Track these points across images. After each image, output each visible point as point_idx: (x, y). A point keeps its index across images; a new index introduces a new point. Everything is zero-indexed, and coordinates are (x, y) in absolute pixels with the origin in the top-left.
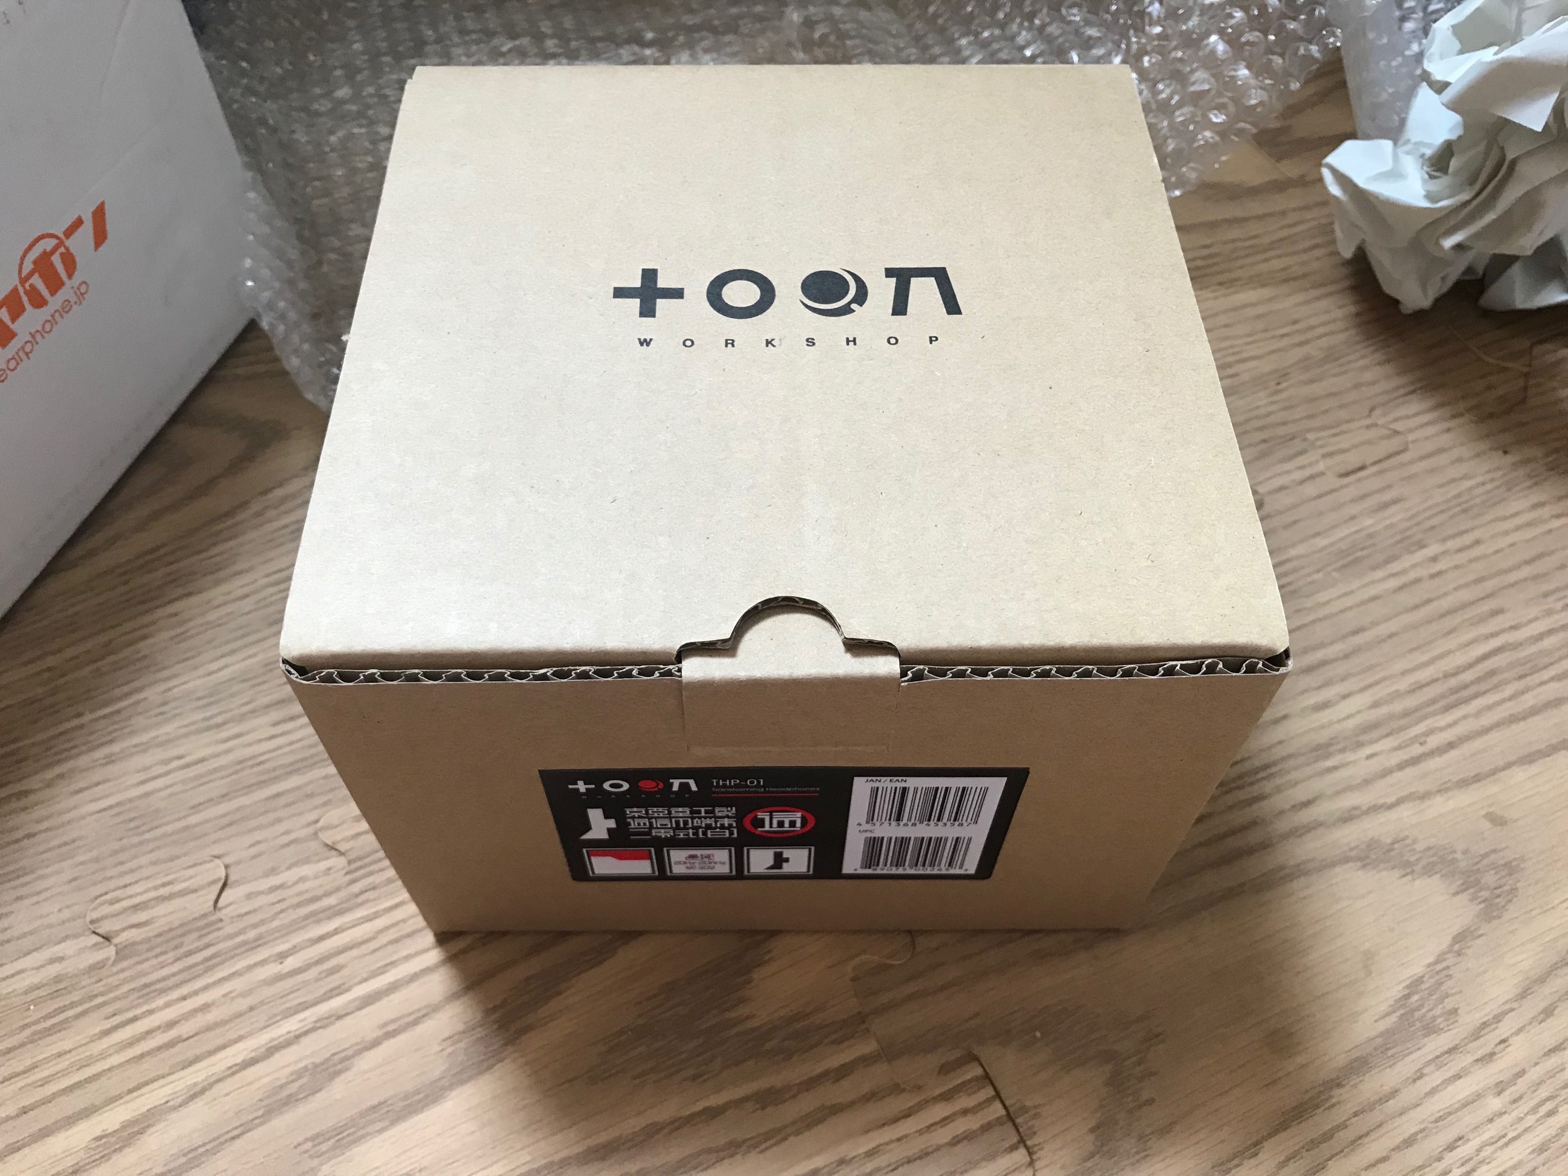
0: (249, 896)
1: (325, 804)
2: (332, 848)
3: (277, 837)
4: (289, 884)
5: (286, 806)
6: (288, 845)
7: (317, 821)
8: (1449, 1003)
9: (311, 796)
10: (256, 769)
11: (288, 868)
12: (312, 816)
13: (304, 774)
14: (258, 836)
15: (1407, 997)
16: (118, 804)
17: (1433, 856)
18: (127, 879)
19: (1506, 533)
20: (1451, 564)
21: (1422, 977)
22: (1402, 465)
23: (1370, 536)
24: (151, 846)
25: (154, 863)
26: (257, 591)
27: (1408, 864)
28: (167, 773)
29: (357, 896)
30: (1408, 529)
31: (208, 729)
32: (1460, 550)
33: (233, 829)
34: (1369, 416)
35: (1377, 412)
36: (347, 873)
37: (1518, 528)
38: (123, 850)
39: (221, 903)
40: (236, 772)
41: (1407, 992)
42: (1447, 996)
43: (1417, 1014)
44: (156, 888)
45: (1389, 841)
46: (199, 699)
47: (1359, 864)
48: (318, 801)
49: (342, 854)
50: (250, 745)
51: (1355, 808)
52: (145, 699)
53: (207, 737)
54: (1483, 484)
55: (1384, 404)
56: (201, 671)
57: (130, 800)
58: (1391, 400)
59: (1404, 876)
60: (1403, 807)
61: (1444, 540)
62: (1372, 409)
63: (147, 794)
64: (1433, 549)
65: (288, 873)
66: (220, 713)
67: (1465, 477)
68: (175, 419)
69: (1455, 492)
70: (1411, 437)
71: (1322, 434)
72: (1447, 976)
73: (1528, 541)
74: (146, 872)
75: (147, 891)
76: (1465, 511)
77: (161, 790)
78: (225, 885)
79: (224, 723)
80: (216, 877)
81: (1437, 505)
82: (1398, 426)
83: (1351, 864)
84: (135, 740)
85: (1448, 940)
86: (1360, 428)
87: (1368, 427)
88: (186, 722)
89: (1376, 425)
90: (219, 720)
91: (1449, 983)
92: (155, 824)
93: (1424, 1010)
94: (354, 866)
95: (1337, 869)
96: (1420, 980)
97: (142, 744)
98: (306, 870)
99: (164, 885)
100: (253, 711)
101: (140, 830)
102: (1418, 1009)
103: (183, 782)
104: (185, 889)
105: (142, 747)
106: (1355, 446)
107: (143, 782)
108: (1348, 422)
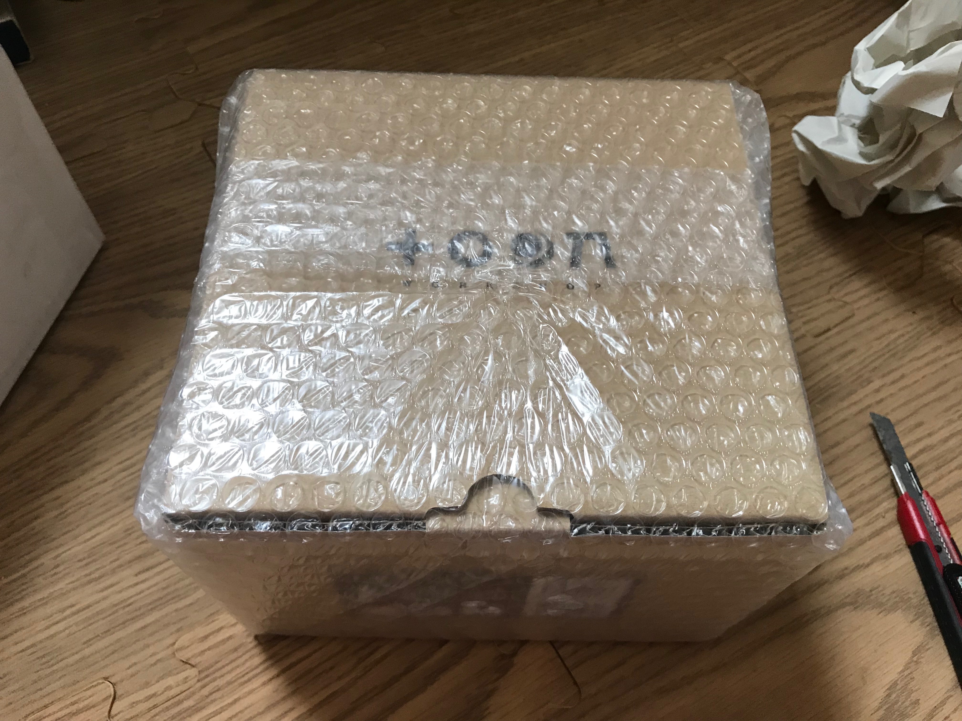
0: (133, 705)
1: (178, 630)
2: (186, 663)
3: (147, 659)
4: (159, 693)
5: (151, 635)
6: (155, 664)
7: (174, 644)
8: (914, 697)
9: (167, 625)
10: (127, 609)
11: (158, 681)
12: (170, 641)
13: (161, 609)
14: (134, 659)
15: (889, 696)
16: (33, 645)
17: (895, 598)
18: (46, 701)
19: (919, 369)
20: (888, 393)
21: (897, 680)
22: (853, 326)
23: (838, 377)
24: (59, 674)
25: (63, 687)
26: (112, 477)
27: (881, 605)
28: (65, 619)
29: (207, 697)
30: (860, 370)
31: (90, 582)
32: (893, 383)
33: (116, 656)
34: (829, 293)
35: (834, 290)
36: (198, 681)
37: (927, 364)
38: (40, 679)
39: (113, 712)
40: (114, 613)
41: (888, 692)
42: (912, 692)
43: (896, 707)
44: (67, 707)
45: (868, 590)
46: (79, 561)
47: (852, 607)
48: (173, 628)
49: (193, 666)
50: (120, 592)
51: (846, 569)
52: (42, 564)
53: (89, 589)
54: (903, 335)
55: (837, 284)
56: (81, 539)
57: (41, 642)
58: (842, 281)
59: (880, 613)
60: (875, 564)
61: (884, 376)
62: (831, 287)
63: (52, 636)
64: (877, 384)
65: (157, 685)
66: (97, 569)
67: (891, 332)
68: (40, 350)
69: (886, 343)
70: (856, 306)
71: (802, 308)
72: (911, 679)
73: (933, 373)
74: (59, 695)
75: (61, 709)
76: (894, 355)
77: (61, 632)
78: (114, 699)
79: (100, 577)
80: (108, 694)
81: (876, 352)
82: (848, 299)
83: (848, 608)
84: (39, 596)
85: (910, 654)
86: (824, 302)
87: (829, 301)
88: (73, 579)
89: (834, 299)
90: (96, 575)
91: (913, 683)
92: (60, 658)
93: (900, 703)
94: (203, 675)
95: (839, 612)
96: (895, 684)
97: (44, 598)
98: (170, 681)
99: (73, 704)
100: (120, 566)
101: (50, 663)
102: (896, 702)
103: (77, 624)
104: (87, 705)
105: (45, 601)
106: (823, 315)
107: (48, 628)
108: (817, 298)
